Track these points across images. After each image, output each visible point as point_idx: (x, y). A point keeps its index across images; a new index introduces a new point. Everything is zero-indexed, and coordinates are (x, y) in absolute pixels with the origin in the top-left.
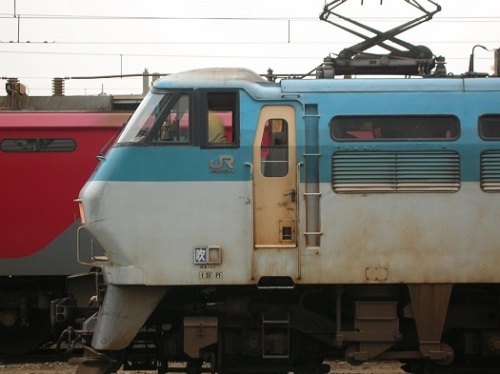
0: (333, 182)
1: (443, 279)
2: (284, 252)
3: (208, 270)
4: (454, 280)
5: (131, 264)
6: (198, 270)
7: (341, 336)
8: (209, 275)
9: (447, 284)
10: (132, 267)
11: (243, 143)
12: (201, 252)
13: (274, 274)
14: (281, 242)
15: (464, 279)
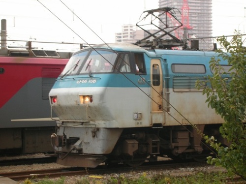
0: (173, 88)
1: (202, 123)
2: (160, 114)
3: (138, 121)
4: (205, 123)
5: (114, 120)
6: (135, 121)
7: (174, 145)
8: (138, 123)
9: (204, 124)
10: (114, 121)
11: (147, 73)
12: (136, 115)
13: (157, 123)
14: (158, 110)
15: (208, 123)
